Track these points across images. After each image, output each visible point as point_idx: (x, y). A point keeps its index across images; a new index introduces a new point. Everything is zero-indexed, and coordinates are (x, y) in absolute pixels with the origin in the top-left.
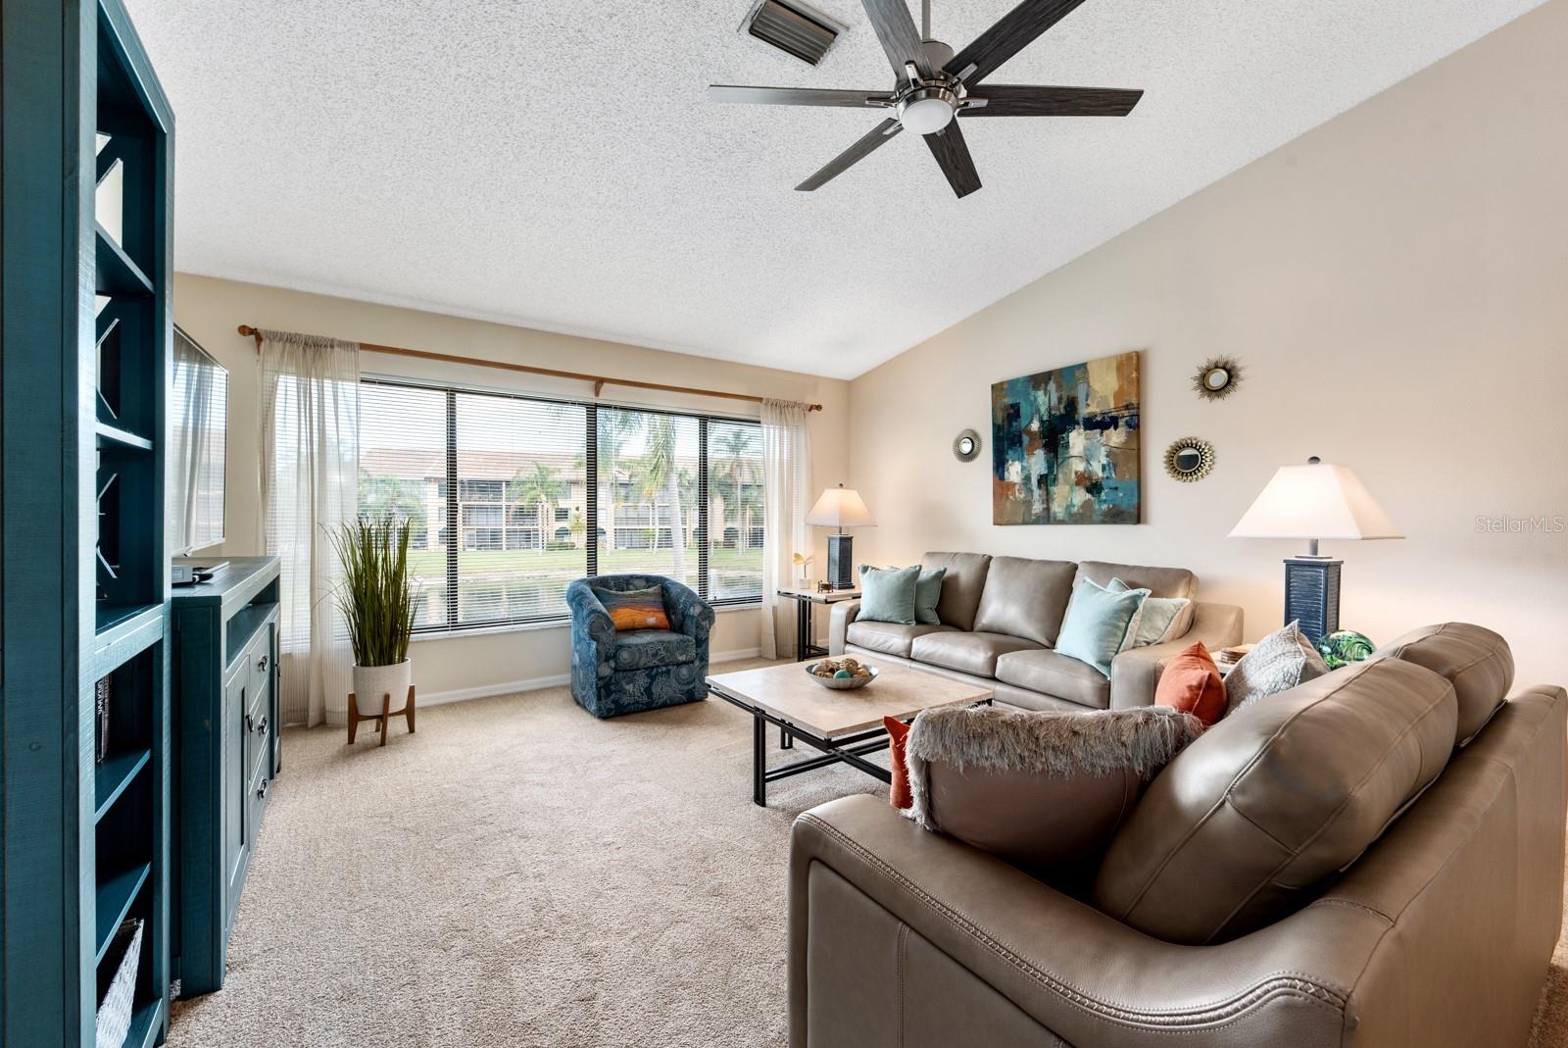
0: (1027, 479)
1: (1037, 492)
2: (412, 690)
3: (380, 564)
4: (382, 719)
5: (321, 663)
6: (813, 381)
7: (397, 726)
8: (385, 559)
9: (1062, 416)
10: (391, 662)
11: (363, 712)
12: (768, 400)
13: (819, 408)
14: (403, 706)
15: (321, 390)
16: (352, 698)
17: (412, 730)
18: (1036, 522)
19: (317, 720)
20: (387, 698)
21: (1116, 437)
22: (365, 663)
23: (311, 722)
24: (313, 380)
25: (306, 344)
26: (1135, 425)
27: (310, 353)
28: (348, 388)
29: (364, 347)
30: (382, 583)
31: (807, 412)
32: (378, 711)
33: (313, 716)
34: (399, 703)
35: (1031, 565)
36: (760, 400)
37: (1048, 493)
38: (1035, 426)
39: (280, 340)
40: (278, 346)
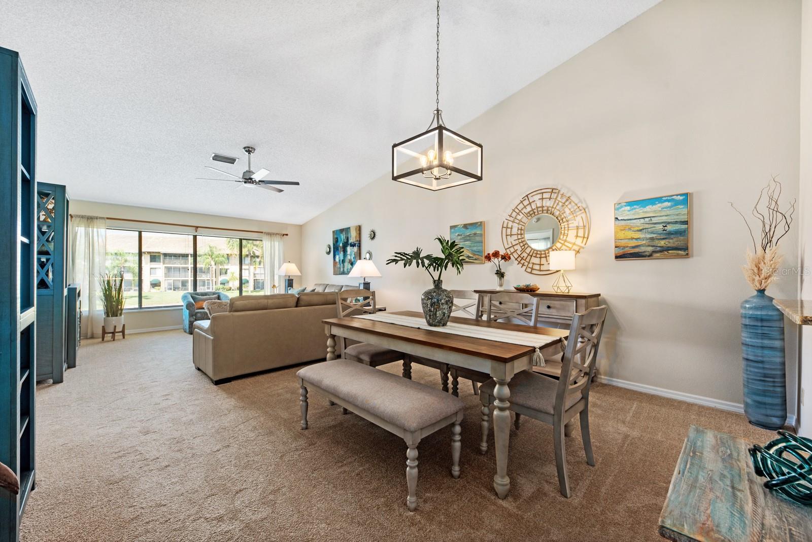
0: (340, 260)
1: (342, 265)
2: (124, 325)
3: (113, 286)
4: (113, 333)
5: (92, 318)
6: (286, 226)
7: (118, 336)
8: (115, 285)
9: (346, 242)
10: (117, 316)
11: (107, 331)
12: (265, 233)
13: (287, 235)
14: (121, 330)
15: (93, 231)
16: (103, 327)
17: (124, 338)
18: (341, 274)
19: (90, 336)
20: (115, 327)
21: (356, 249)
22: (108, 316)
23: (89, 336)
24: (90, 229)
25: (88, 218)
26: (359, 247)
27: (89, 221)
28: (102, 231)
29: (108, 218)
30: (114, 293)
31: (282, 237)
32: (112, 331)
33: (89, 335)
34: (119, 329)
35: (335, 287)
36: (262, 232)
37: (344, 265)
38: (341, 245)
39: (79, 217)
40: (78, 219)
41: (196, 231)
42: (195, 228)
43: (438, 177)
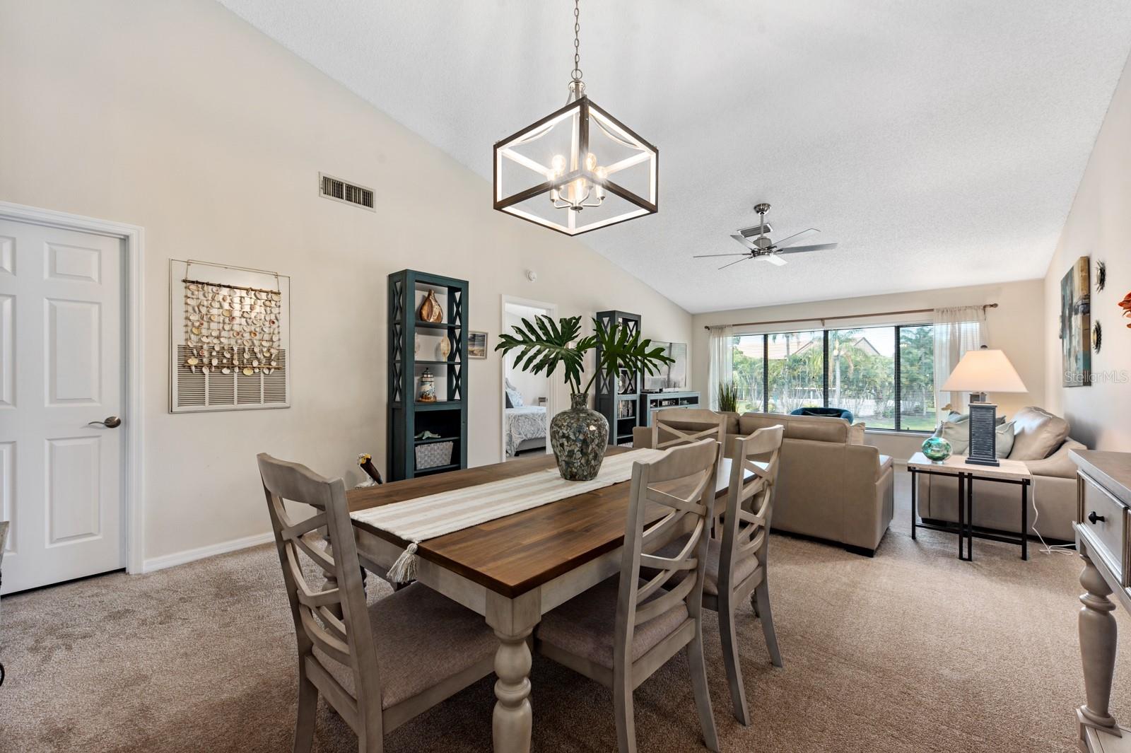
12: (938, 310)
13: (995, 305)
29: (733, 325)
41: (823, 325)
42: (820, 321)
43: (577, 205)
